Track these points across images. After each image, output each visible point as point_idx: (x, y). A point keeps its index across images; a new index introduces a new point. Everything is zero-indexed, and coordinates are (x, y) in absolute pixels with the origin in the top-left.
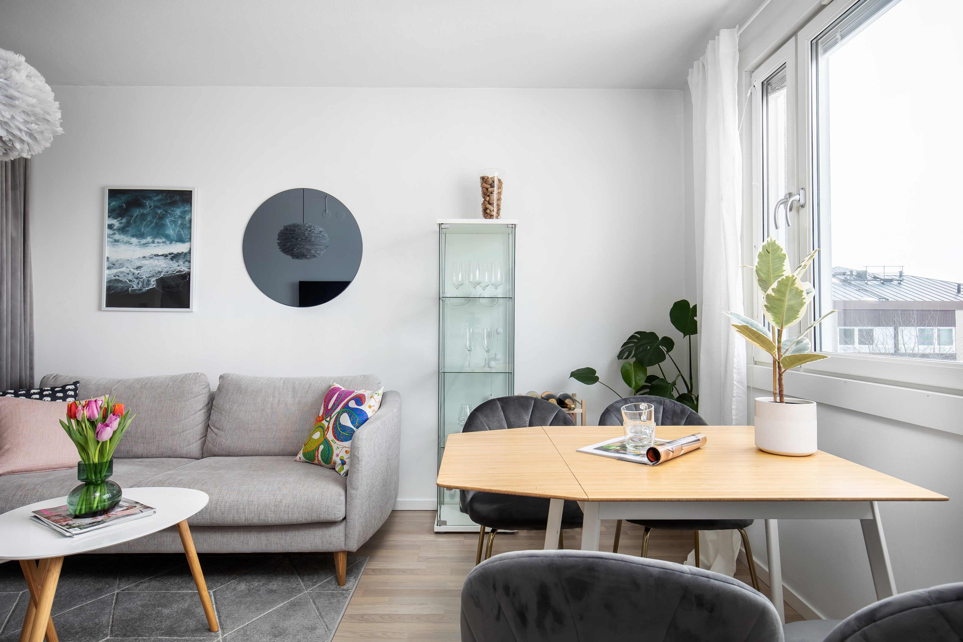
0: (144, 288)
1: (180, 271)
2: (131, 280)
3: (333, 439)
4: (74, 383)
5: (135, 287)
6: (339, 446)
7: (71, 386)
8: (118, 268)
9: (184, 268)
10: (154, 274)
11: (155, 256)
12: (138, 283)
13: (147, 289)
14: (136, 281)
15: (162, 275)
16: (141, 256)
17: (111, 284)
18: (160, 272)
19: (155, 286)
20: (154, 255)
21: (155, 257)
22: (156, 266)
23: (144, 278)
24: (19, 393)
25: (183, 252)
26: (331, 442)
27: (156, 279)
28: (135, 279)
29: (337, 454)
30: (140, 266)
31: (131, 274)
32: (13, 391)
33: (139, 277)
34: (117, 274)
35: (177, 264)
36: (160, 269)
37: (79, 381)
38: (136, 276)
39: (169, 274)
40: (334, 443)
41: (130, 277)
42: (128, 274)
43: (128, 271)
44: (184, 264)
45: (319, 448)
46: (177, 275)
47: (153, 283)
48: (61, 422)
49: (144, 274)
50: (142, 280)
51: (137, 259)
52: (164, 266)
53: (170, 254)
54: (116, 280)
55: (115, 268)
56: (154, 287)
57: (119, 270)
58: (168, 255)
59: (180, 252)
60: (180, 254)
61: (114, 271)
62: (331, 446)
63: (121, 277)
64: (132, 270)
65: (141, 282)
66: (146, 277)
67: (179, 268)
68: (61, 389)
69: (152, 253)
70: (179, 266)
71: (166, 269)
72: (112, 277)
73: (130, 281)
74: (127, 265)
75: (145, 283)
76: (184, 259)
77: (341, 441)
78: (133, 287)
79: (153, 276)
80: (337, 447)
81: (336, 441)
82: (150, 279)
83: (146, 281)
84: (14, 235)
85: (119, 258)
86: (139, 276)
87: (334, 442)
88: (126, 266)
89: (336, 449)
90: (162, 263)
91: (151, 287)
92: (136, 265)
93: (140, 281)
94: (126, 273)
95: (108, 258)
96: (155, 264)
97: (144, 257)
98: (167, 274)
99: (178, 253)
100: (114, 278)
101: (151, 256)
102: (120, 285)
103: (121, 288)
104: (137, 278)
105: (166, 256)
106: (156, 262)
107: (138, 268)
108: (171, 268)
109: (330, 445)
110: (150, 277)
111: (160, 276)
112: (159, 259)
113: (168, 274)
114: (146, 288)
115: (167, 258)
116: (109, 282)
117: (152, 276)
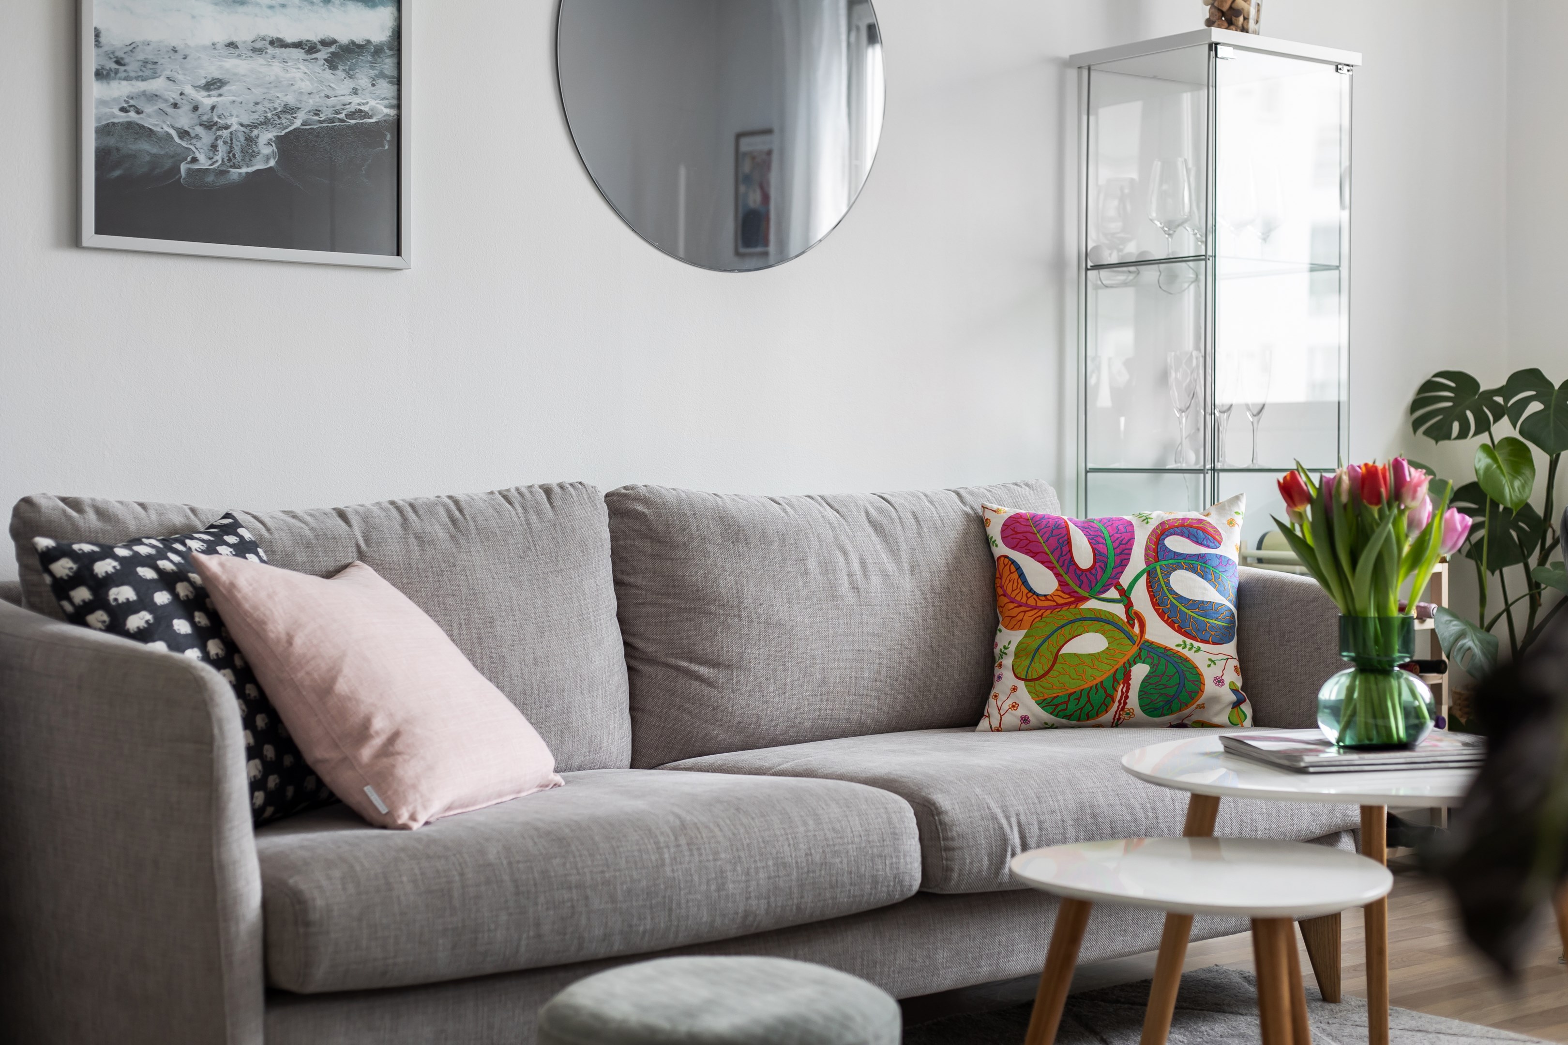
0: (234, 167)
1: (360, 111)
2: (187, 133)
3: (1184, 642)
5: (203, 162)
6: (1214, 658)
8: (137, 78)
9: (372, 103)
10: (269, 115)
11: (272, 43)
12: (214, 147)
13: (244, 170)
14: (207, 138)
15: (298, 123)
16: (222, 38)
17: (112, 141)
18: (289, 110)
19: (272, 163)
20: (268, 39)
21: (271, 50)
22: (276, 84)
23: (233, 129)
25: (369, 42)
26: (1180, 649)
27: (277, 137)
28: (199, 130)
29: (1216, 679)
30: (220, 80)
31: (186, 108)
33: (216, 123)
34: (132, 102)
35: (349, 84)
36: (291, 100)
38: (205, 118)
39: (323, 122)
40: (1195, 652)
41: (184, 120)
42: (175, 105)
43: (172, 95)
44: (373, 85)
45: (1123, 673)
46: (350, 127)
47: (266, 151)
49: (234, 113)
50: (225, 133)
51: (205, 48)
52: (306, 86)
53: (325, 43)
54: (129, 125)
55: (127, 79)
56: (271, 167)
57: (141, 86)
58: (319, 47)
59: (359, 39)
60: (360, 47)
61: (120, 89)
62: (1185, 660)
63: (149, 116)
64: (189, 90)
65: (225, 143)
66: (242, 125)
67: (356, 100)
69: (263, 33)
70: (355, 92)
71: (311, 101)
72: (116, 111)
73: (184, 134)
74: (168, 67)
75: (237, 150)
76: (372, 68)
77: (1214, 644)
78: (195, 160)
79: (266, 123)
80: (1210, 660)
81: (1196, 644)
82: (255, 132)
83: (242, 139)
85: (138, 38)
86: (216, 119)
87: (1194, 649)
88: (168, 73)
89: (1207, 666)
90: (298, 75)
91: (259, 165)
92: (203, 73)
93: (221, 137)
94: (166, 101)
95: (97, 35)
96: (272, 78)
97: (232, 45)
98: (316, 118)
99: (353, 43)
100: (122, 117)
101: (258, 45)
102: (145, 146)
103: (148, 158)
104: (209, 126)
105: (310, 48)
106: (276, 69)
107: (213, 85)
108: (328, 97)
109: (1178, 658)
110: (253, 126)
111: (292, 123)
112: (285, 56)
113: (320, 122)
114: (240, 167)
115: (315, 56)
116: (104, 131)
117: (261, 124)
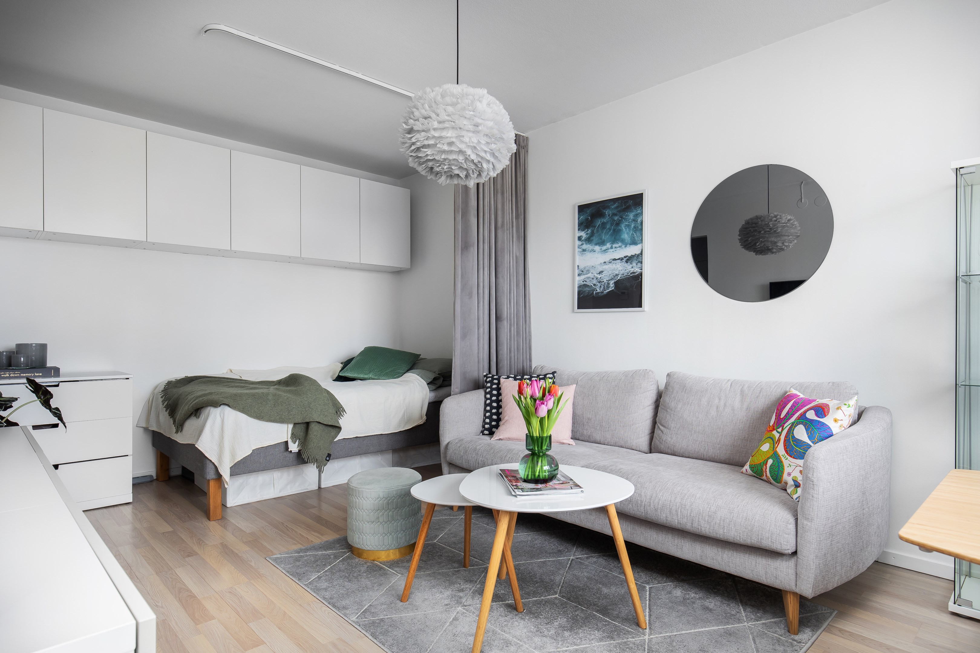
0: (605, 291)
1: (634, 272)
2: (595, 284)
3: (784, 454)
4: (552, 372)
5: (598, 291)
6: (791, 464)
7: (550, 375)
8: (586, 274)
9: (637, 269)
10: (613, 277)
11: (613, 260)
12: (601, 287)
13: (607, 291)
14: (599, 285)
15: (619, 278)
16: (603, 262)
17: (581, 289)
18: (617, 275)
19: (613, 288)
20: (612, 259)
21: (613, 262)
22: (614, 270)
23: (605, 282)
24: (517, 377)
25: (636, 254)
26: (782, 457)
27: (614, 282)
28: (598, 283)
29: (788, 473)
30: (602, 271)
31: (595, 279)
32: (514, 375)
33: (601, 281)
34: (585, 280)
35: (631, 266)
36: (617, 273)
37: (556, 372)
38: (599, 280)
39: (625, 276)
40: (786, 459)
41: (595, 282)
42: (593, 279)
43: (592, 277)
44: (637, 265)
45: (767, 461)
46: (631, 276)
47: (612, 286)
48: (514, 397)
49: (605, 278)
50: (603, 283)
51: (599, 264)
52: (621, 268)
53: (625, 257)
54: (584, 285)
55: (584, 275)
56: (613, 290)
57: (586, 276)
58: (624, 258)
59: (633, 254)
60: (633, 256)
61: (583, 277)
62: (782, 462)
63: (588, 282)
64: (596, 275)
65: (603, 285)
66: (607, 281)
67: (633, 269)
68: (543, 376)
69: (611, 258)
70: (632, 267)
71: (622, 272)
72: (582, 282)
73: (594, 285)
74: (592, 271)
75: (606, 286)
76: (637, 261)
77: (794, 458)
78: (597, 290)
79: (612, 279)
80: (789, 464)
81: (787, 456)
82: (610, 282)
83: (607, 284)
84: (518, 254)
85: (586, 266)
86: (601, 280)
87: (786, 458)
88: (591, 272)
89: (788, 467)
90: (619, 266)
91: (610, 289)
92: (598, 270)
93: (602, 284)
94: (591, 278)
95: (578, 266)
96: (613, 268)
97: (605, 262)
98: (623, 276)
99: (632, 255)
100: (583, 283)
101: (610, 261)
102: (587, 289)
103: (587, 291)
104: (600, 282)
105: (621, 259)
106: (614, 265)
107: (601, 272)
108: (626, 270)
109: (780, 460)
110: (609, 280)
111: (618, 278)
112: (616, 262)
113: (624, 277)
114: (606, 291)
115: (623, 261)
116: (579, 287)
117: (611, 279)
